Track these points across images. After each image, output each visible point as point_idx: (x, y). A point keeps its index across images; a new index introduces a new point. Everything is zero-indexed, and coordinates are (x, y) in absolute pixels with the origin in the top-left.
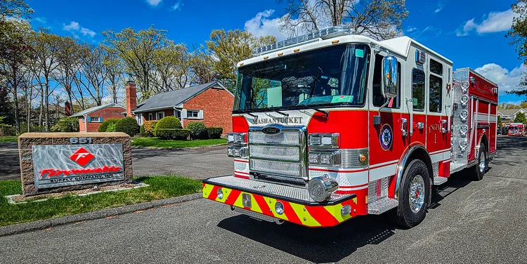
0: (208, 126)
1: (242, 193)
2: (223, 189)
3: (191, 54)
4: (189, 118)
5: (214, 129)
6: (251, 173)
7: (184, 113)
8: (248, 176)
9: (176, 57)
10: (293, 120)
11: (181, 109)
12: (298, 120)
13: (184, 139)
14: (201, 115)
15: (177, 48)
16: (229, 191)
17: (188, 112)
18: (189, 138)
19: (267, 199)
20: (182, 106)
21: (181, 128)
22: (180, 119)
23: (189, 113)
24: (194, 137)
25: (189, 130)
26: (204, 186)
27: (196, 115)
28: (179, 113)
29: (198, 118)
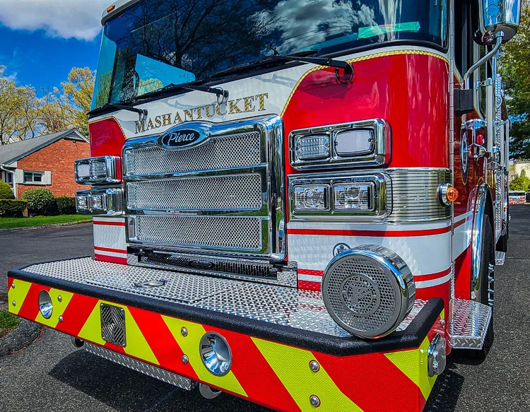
0: (57, 196)
1: (100, 302)
2: (54, 293)
3: (40, 100)
4: (27, 183)
5: (67, 199)
6: (130, 250)
7: (18, 176)
8: (124, 256)
9: (17, 105)
10: (241, 105)
11: (13, 169)
12: (256, 103)
13: (20, 214)
14: (46, 178)
15: (19, 92)
16: (68, 297)
17: (25, 174)
18: (25, 213)
19: (173, 325)
20: (15, 165)
21: (14, 198)
22: (12, 185)
23: (27, 176)
24: (34, 212)
25: (26, 201)
26: (10, 284)
27: (38, 179)
28: (10, 176)
29: (42, 183)
